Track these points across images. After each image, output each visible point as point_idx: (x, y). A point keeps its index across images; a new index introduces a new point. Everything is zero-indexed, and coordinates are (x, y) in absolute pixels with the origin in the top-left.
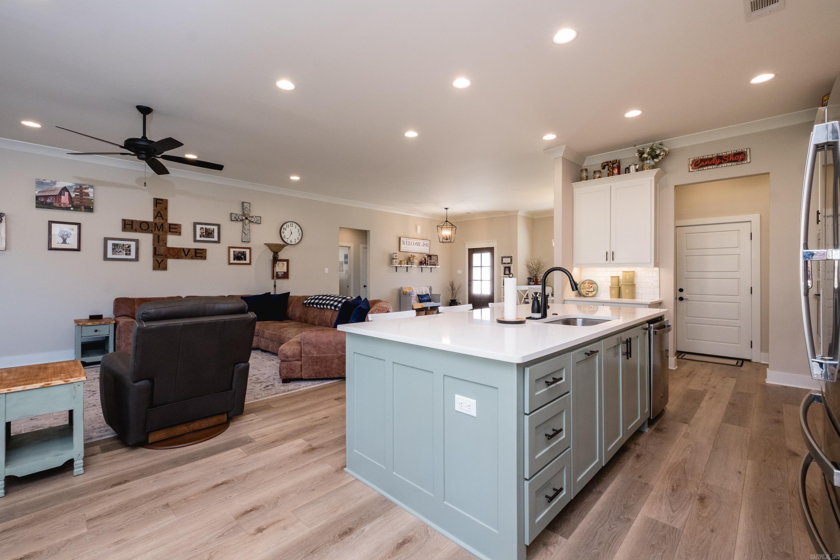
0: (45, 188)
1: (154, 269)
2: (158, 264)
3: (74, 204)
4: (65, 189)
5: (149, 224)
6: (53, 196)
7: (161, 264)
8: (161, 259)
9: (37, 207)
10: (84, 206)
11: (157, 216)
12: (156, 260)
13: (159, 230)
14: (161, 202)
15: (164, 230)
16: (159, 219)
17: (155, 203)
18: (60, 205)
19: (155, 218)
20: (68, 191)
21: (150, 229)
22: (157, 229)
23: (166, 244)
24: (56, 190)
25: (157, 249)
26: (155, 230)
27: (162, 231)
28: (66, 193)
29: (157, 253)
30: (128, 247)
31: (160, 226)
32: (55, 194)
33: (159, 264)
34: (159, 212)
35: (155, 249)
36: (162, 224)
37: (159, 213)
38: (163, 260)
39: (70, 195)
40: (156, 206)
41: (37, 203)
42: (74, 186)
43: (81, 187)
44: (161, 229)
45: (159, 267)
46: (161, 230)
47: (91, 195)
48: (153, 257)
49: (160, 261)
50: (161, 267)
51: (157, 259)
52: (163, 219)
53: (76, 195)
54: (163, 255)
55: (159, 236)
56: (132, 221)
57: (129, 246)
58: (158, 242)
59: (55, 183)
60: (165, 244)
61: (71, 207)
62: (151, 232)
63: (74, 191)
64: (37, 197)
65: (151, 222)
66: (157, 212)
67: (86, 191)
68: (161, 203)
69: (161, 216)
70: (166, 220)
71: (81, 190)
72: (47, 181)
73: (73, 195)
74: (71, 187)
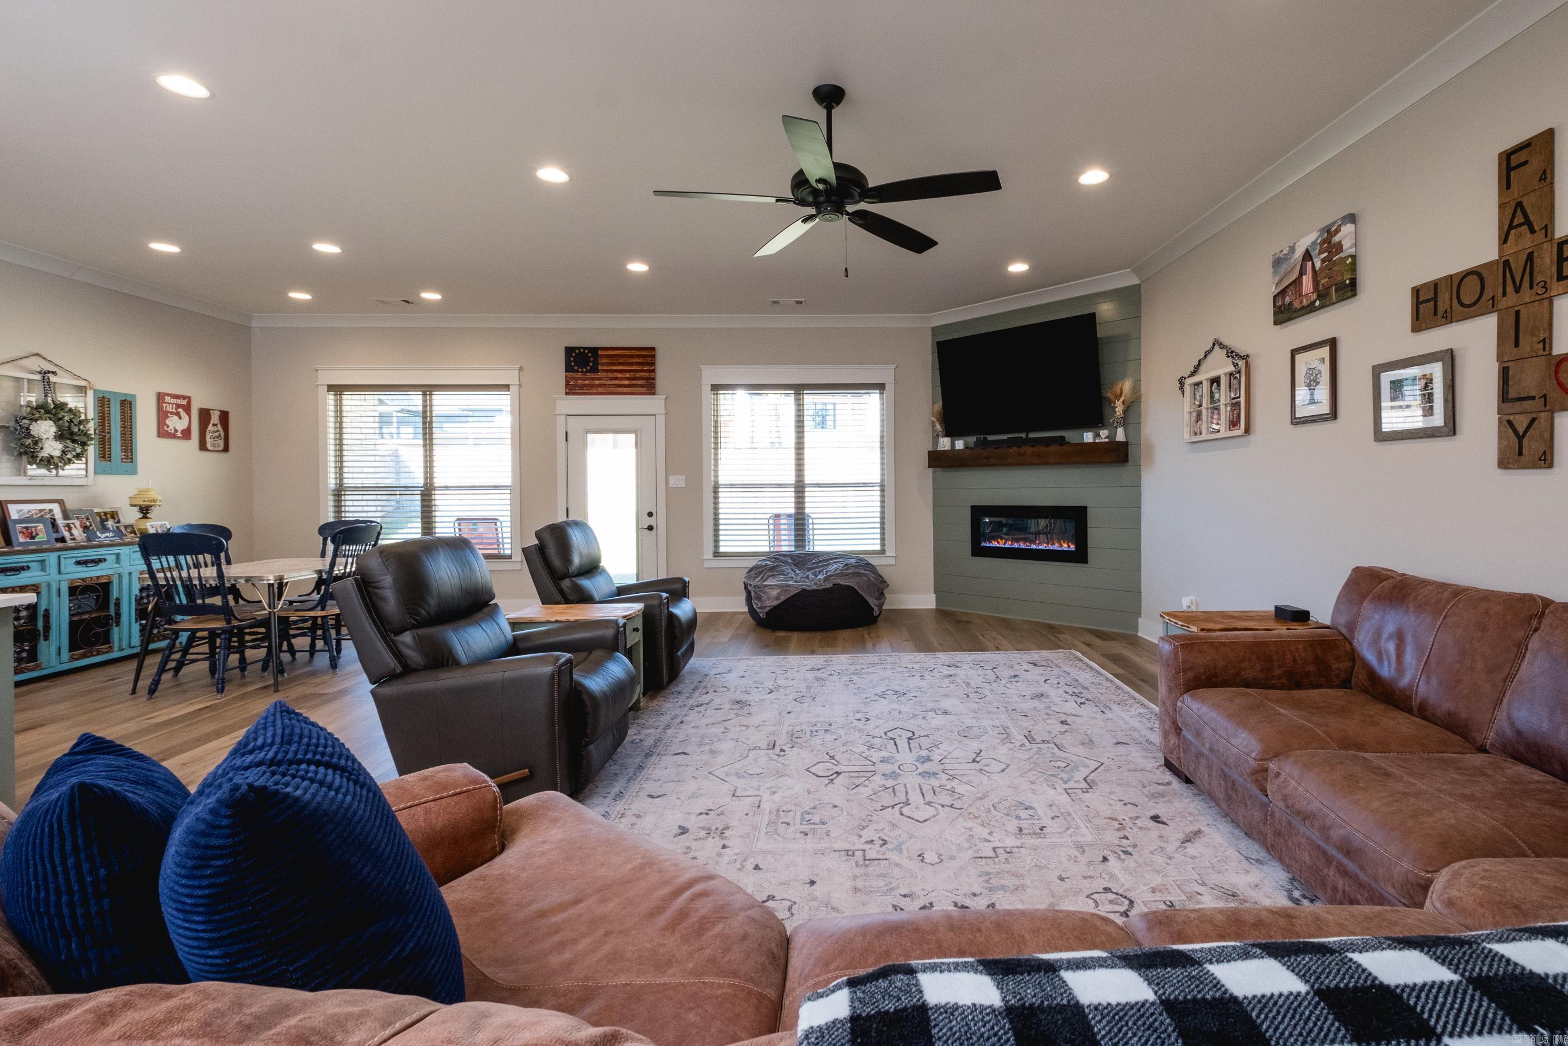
0: (1284, 268)
1: (1504, 464)
2: (1516, 441)
3: (1321, 288)
4: (1307, 256)
5: (1485, 274)
6: (1291, 284)
7: (1525, 442)
8: (1530, 417)
9: (1276, 323)
10: (1336, 285)
11: (1511, 227)
12: (1510, 423)
13: (1517, 290)
14: (1522, 157)
15: (1538, 278)
16: (1519, 236)
17: (1504, 173)
18: (1301, 302)
19: (1504, 240)
20: (1311, 259)
21: (1488, 293)
22: (1510, 288)
23: (1546, 343)
24: (1295, 266)
25: (1511, 373)
26: (1504, 294)
27: (1531, 287)
28: (1309, 264)
29: (1512, 394)
30: (1426, 386)
31: (1522, 264)
32: (1294, 278)
33: (1520, 438)
34: (1519, 205)
35: (1504, 375)
36: (1530, 256)
37: (1519, 212)
38: (1533, 420)
39: (1313, 265)
40: (1508, 187)
41: (1275, 313)
42: (1318, 237)
43: (1329, 231)
44: (1527, 277)
45: (1520, 453)
46: (1526, 284)
47: (1347, 244)
48: (1500, 411)
49: (1521, 422)
50: (1525, 451)
51: (1511, 418)
52: (1532, 231)
53: (1323, 261)
54: (1533, 398)
55: (1518, 313)
56: (1435, 285)
57: (1428, 383)
58: (1517, 345)
59: (1292, 249)
60: (1541, 345)
61: (1315, 301)
62: (1493, 306)
63: (1320, 253)
64: (1275, 297)
65: (1491, 264)
66: (1509, 211)
67: (1336, 239)
68: (1526, 163)
69: (1528, 222)
70: (1548, 229)
71: (1329, 243)
72: (1285, 252)
73: (1318, 265)
74: (1314, 243)
